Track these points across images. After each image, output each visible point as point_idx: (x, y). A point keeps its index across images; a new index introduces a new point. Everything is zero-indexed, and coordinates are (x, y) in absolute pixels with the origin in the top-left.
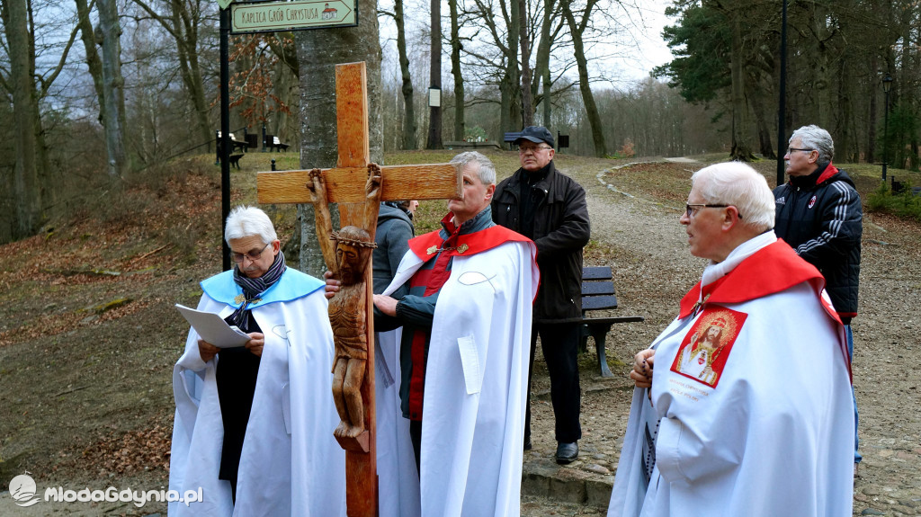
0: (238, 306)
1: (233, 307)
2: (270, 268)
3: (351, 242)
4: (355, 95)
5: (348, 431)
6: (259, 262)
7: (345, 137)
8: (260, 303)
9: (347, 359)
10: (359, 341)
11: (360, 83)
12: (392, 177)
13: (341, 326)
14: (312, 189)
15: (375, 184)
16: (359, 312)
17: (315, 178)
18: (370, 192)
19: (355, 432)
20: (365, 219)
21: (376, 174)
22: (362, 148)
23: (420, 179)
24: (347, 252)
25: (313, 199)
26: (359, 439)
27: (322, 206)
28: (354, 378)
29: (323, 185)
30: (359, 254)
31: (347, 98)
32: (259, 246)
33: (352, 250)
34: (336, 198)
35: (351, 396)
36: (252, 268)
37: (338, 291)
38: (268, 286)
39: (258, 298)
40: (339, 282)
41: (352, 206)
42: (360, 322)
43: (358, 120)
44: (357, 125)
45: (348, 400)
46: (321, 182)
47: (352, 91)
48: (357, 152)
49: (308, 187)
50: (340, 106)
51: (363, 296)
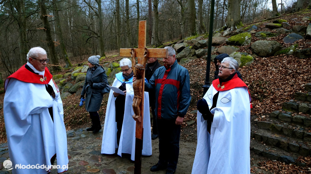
0: (123, 82)
1: (122, 82)
2: (131, 73)
3: (138, 68)
4: (143, 29)
5: (135, 116)
6: (127, 72)
7: (140, 40)
8: (128, 82)
9: (136, 98)
10: (140, 94)
11: (144, 26)
12: (151, 51)
13: (135, 89)
14: (131, 53)
15: (146, 53)
16: (140, 86)
17: (132, 51)
18: (145, 55)
19: (137, 117)
20: (143, 62)
21: (146, 50)
22: (144, 43)
23: (157, 52)
24: (137, 71)
25: (132, 56)
26: (138, 119)
27: (133, 58)
28: (138, 103)
29: (134, 53)
30: (140, 71)
31: (141, 30)
32: (127, 68)
33: (138, 70)
34: (137, 56)
35: (137, 108)
36: (126, 74)
37: (135, 80)
38: (131, 78)
39: (128, 80)
40: (136, 78)
41: (141, 58)
42: (140, 89)
43: (143, 36)
44: (143, 37)
45: (136, 109)
46: (134, 52)
47: (142, 28)
48: (143, 45)
49: (130, 53)
50: (139, 32)
51: (142, 82)
